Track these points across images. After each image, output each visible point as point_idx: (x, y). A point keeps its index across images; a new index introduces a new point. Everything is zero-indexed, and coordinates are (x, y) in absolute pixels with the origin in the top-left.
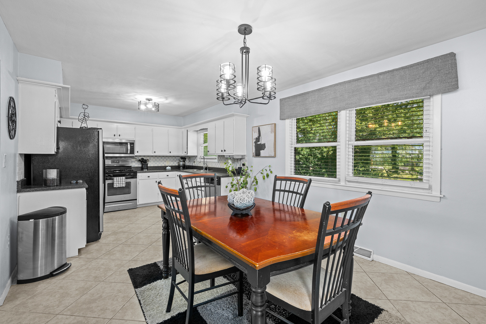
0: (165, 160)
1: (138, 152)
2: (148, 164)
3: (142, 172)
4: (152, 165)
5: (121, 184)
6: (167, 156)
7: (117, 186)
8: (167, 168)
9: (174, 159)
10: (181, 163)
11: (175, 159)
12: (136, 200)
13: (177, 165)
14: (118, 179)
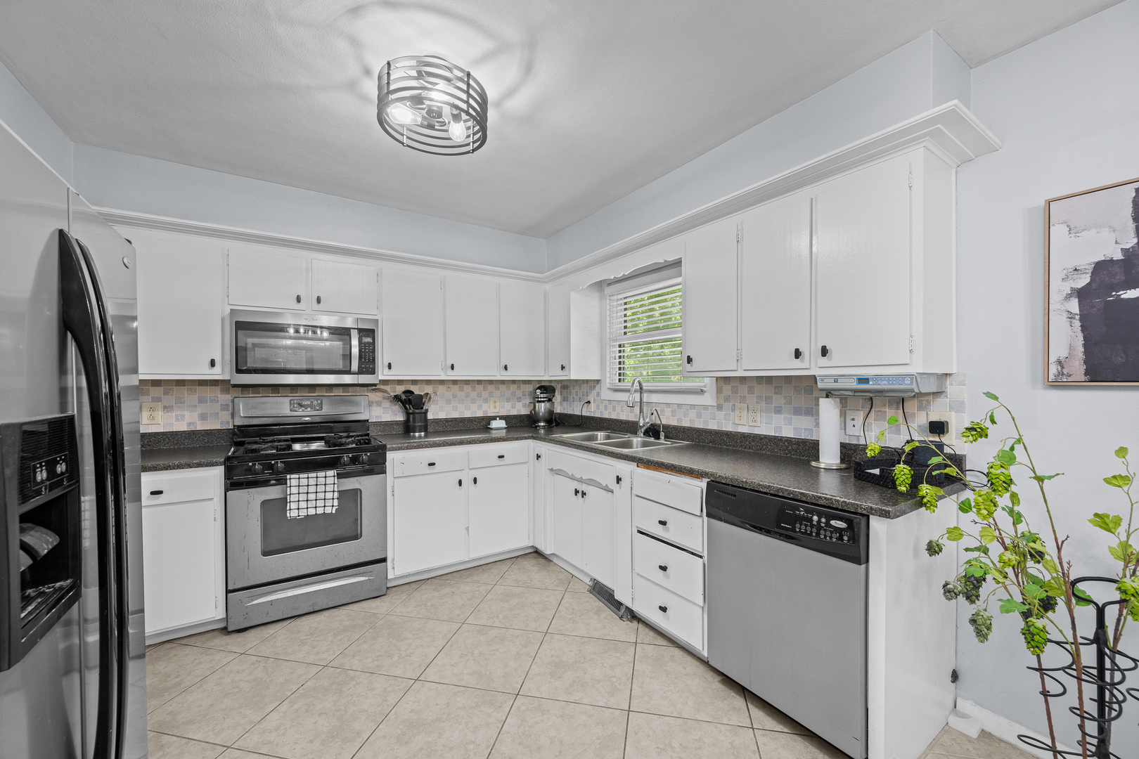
0: (485, 394)
1: (390, 366)
2: (427, 411)
3: (407, 448)
4: (442, 416)
5: (320, 503)
6: (491, 382)
7: (303, 513)
8: (494, 424)
9: (514, 394)
10: (542, 408)
11: (519, 393)
12: (384, 560)
13: (525, 411)
14: (304, 482)
